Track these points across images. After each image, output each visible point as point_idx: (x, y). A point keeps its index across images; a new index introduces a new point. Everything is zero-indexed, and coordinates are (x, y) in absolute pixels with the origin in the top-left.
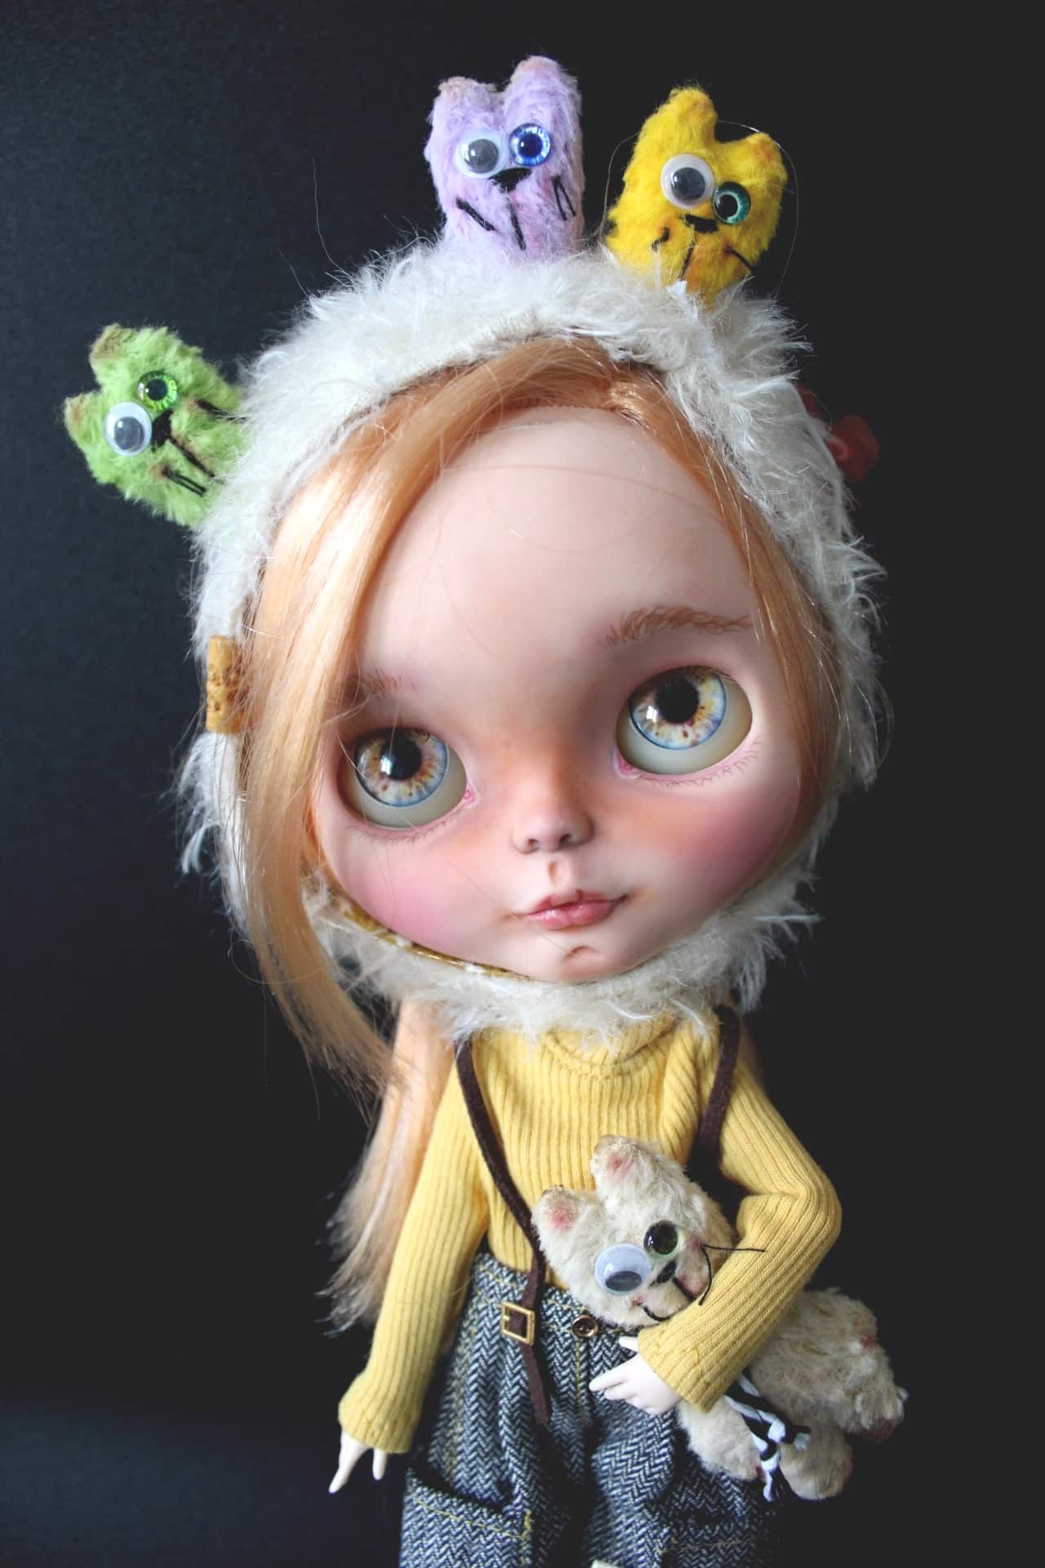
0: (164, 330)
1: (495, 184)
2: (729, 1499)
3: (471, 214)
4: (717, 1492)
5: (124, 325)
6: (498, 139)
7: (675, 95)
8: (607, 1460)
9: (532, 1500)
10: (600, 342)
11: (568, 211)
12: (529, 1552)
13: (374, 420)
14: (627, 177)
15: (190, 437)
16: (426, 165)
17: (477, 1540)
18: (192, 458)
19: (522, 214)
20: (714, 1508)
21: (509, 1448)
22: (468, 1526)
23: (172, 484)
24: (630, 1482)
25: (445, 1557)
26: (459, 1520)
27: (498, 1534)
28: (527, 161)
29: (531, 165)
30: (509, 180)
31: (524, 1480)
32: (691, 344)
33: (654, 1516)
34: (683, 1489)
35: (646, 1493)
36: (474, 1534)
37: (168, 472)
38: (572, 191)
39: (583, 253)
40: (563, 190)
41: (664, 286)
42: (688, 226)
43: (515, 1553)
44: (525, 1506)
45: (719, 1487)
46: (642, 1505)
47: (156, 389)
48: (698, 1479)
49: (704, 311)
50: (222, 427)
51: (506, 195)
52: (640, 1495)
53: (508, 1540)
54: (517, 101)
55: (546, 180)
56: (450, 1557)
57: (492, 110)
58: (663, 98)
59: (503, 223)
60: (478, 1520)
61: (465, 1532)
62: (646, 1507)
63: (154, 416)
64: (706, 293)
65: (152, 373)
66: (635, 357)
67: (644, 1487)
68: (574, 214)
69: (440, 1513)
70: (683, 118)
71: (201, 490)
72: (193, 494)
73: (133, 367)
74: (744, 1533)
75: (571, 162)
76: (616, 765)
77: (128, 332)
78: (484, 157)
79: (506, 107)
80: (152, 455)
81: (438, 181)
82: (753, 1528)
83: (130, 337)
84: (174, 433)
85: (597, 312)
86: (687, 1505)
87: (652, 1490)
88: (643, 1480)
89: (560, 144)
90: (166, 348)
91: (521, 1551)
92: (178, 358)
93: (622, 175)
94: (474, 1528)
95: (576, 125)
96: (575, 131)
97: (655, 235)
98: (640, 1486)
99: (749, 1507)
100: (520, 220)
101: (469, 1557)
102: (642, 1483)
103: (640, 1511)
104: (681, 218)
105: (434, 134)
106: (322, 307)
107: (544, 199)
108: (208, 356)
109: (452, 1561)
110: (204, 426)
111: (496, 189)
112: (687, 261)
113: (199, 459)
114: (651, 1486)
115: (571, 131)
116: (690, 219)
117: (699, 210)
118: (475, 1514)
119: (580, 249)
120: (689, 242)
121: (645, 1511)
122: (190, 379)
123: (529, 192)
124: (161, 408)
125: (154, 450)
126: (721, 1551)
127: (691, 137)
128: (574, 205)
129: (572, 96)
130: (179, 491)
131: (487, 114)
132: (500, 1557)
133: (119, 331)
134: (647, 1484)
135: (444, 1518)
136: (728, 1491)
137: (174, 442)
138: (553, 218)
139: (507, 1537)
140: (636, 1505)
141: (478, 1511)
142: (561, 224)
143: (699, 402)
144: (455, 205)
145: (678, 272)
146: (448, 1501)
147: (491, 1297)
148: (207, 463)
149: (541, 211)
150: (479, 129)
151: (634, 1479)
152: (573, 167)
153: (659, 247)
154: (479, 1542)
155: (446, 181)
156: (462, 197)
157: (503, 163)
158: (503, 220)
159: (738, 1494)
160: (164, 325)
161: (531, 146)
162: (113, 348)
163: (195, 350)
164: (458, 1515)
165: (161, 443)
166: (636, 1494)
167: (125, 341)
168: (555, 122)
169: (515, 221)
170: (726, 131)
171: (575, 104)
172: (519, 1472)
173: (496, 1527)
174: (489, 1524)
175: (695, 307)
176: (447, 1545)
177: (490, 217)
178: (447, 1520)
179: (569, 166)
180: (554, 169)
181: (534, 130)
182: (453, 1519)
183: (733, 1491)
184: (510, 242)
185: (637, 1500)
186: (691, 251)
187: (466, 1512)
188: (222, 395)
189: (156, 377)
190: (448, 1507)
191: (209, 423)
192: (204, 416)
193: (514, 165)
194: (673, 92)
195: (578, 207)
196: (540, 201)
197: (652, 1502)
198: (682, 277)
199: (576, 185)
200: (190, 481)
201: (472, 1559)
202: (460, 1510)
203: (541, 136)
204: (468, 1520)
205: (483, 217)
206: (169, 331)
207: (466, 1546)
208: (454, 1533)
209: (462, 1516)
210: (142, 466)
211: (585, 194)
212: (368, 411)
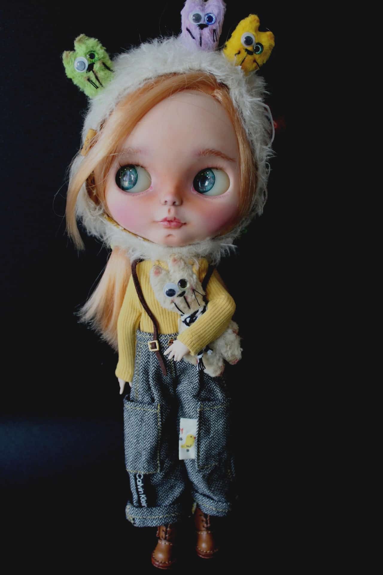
0: (97, 40)
1: (198, 27)
2: (217, 395)
3: (190, 33)
4: (213, 393)
5: (87, 35)
6: (202, 14)
7: (250, 16)
8: (181, 388)
9: (160, 401)
10: (215, 76)
11: (215, 39)
12: (160, 417)
13: (152, 81)
14: (233, 34)
15: (98, 72)
16: (181, 16)
17: (145, 414)
18: (97, 78)
19: (203, 37)
20: (213, 397)
21: (152, 387)
22: (142, 410)
23: (89, 83)
24: (188, 391)
25: (136, 422)
26: (139, 409)
27: (151, 411)
28: (208, 23)
29: (209, 24)
30: (202, 27)
31: (157, 395)
32: (239, 83)
33: (196, 400)
34: (204, 392)
35: (193, 393)
36: (144, 413)
37: (89, 80)
38: (218, 33)
39: (217, 52)
40: (216, 33)
41: (235, 66)
42: (246, 52)
43: (156, 417)
44: (158, 403)
45: (214, 391)
46: (193, 397)
47: (92, 56)
48: (208, 389)
49: (244, 75)
50: (107, 71)
51: (200, 30)
52: (192, 394)
53: (154, 413)
54: (209, 6)
55: (211, 30)
56: (138, 421)
57: (202, 6)
58: (247, 16)
59: (197, 38)
60: (145, 408)
61: (141, 412)
62: (194, 397)
63: (89, 63)
64: (246, 71)
65: (92, 51)
66: (224, 83)
67: (192, 392)
68: (217, 41)
69: (134, 408)
70: (251, 22)
71: (97, 87)
72: (95, 88)
73: (87, 48)
74: (222, 403)
75: (219, 26)
76: (192, 189)
77: (87, 38)
78: (197, 18)
79: (206, 6)
80: (86, 74)
81: (183, 21)
82: (224, 402)
83: (87, 39)
84: (94, 70)
85: (216, 68)
86: (205, 397)
87: (194, 392)
88: (191, 389)
89: (218, 21)
90: (97, 46)
91: (158, 417)
92: (100, 49)
93: (231, 33)
94: (144, 411)
95: (223, 17)
96: (223, 19)
97: (237, 52)
98: (191, 392)
99: (222, 396)
100: (202, 39)
101: (143, 421)
102: (191, 390)
103: (192, 399)
104: (244, 49)
105: (185, 8)
106: (144, 47)
107: (210, 35)
108: (107, 51)
109: (138, 422)
110: (103, 70)
111: (198, 28)
112: (243, 61)
113: (99, 78)
114: (194, 391)
115: (221, 18)
116: (246, 50)
117: (250, 48)
118: (144, 406)
119: (216, 50)
120: (245, 56)
121: (193, 399)
122: (102, 56)
123: (206, 32)
124: (92, 61)
125: (87, 72)
126: (216, 410)
127: (252, 28)
128: (217, 38)
129: (224, 9)
130: (90, 86)
131: (200, 7)
132: (152, 419)
133: (85, 36)
134: (193, 391)
135: (135, 409)
136: (216, 392)
137: (93, 72)
138: (211, 40)
139: (153, 412)
140: (191, 397)
141: (145, 405)
142: (212, 42)
143: (238, 98)
144: (186, 29)
145: (240, 63)
146: (136, 404)
147: (145, 342)
148: (100, 81)
149: (208, 38)
150: (198, 11)
151: (189, 390)
152: (219, 28)
153: (236, 55)
154: (146, 415)
155: (185, 22)
156: (189, 28)
157: (202, 22)
158: (198, 37)
159: (219, 392)
160: (97, 38)
161: (210, 19)
162: (82, 41)
163: (105, 48)
164: (139, 407)
165: (89, 71)
166: (190, 394)
167: (86, 40)
168: (218, 15)
169: (201, 38)
170: (261, 29)
171: (225, 12)
172: (156, 393)
173: (150, 409)
174: (148, 408)
175: (242, 73)
176: (137, 418)
177: (194, 35)
178: (136, 410)
179: (218, 27)
180: (214, 28)
181: (212, 15)
182: (138, 409)
183: (217, 392)
184: (198, 43)
185: (191, 396)
186: (245, 58)
187: (141, 406)
188: (109, 63)
189: (93, 52)
190: (136, 406)
191: (104, 70)
192: (103, 67)
193: (204, 23)
194: (250, 15)
195: (218, 39)
196: (209, 35)
197: (195, 396)
198: (241, 65)
199: (219, 32)
200: (94, 84)
201: (144, 421)
202: (139, 406)
203: (213, 17)
204: (142, 408)
205: (193, 35)
206: (98, 41)
207: (142, 418)
208: (138, 413)
209: (140, 408)
210: (82, 76)
211: (221, 36)
212: (151, 78)
